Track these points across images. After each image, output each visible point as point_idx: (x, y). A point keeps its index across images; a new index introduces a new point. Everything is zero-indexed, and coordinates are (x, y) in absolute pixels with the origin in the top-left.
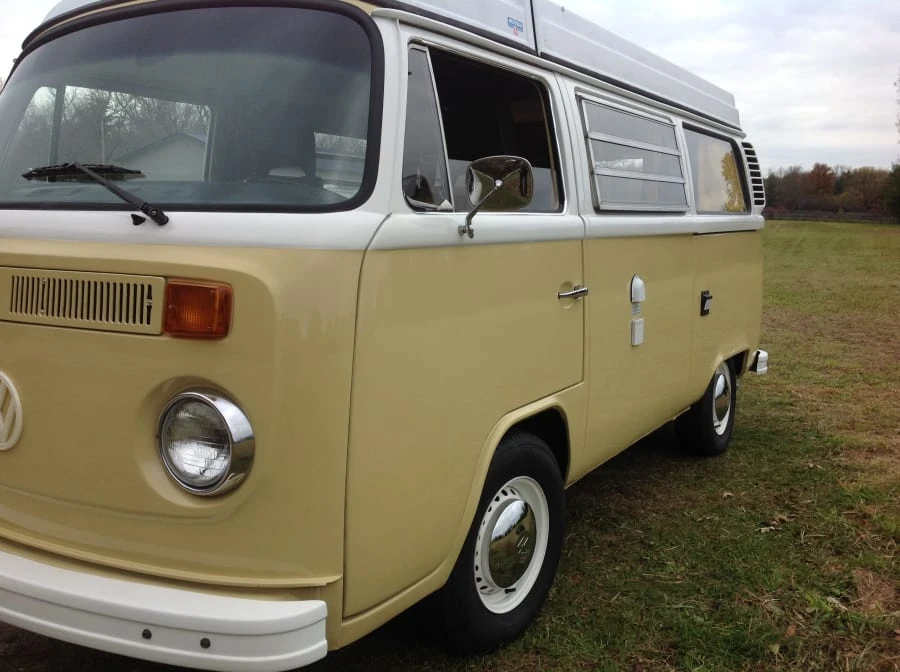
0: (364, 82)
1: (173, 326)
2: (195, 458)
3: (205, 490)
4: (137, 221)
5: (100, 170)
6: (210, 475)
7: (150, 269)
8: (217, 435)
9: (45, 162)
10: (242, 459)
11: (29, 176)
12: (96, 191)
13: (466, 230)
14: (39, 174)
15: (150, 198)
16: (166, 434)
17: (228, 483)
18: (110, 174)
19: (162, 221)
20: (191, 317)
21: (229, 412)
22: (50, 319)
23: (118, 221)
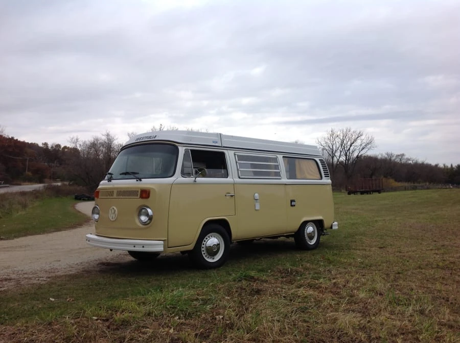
0: (175, 157)
1: (142, 197)
2: (144, 218)
3: (145, 224)
4: (137, 180)
5: (132, 173)
6: (146, 221)
7: (138, 188)
8: (147, 215)
9: (125, 172)
10: (150, 218)
11: (121, 174)
12: (132, 176)
13: (195, 181)
14: (123, 174)
15: (139, 177)
16: (140, 214)
17: (148, 222)
18: (134, 173)
19: (141, 180)
20: (144, 195)
21: (149, 211)
22: (123, 197)
23: (135, 181)
